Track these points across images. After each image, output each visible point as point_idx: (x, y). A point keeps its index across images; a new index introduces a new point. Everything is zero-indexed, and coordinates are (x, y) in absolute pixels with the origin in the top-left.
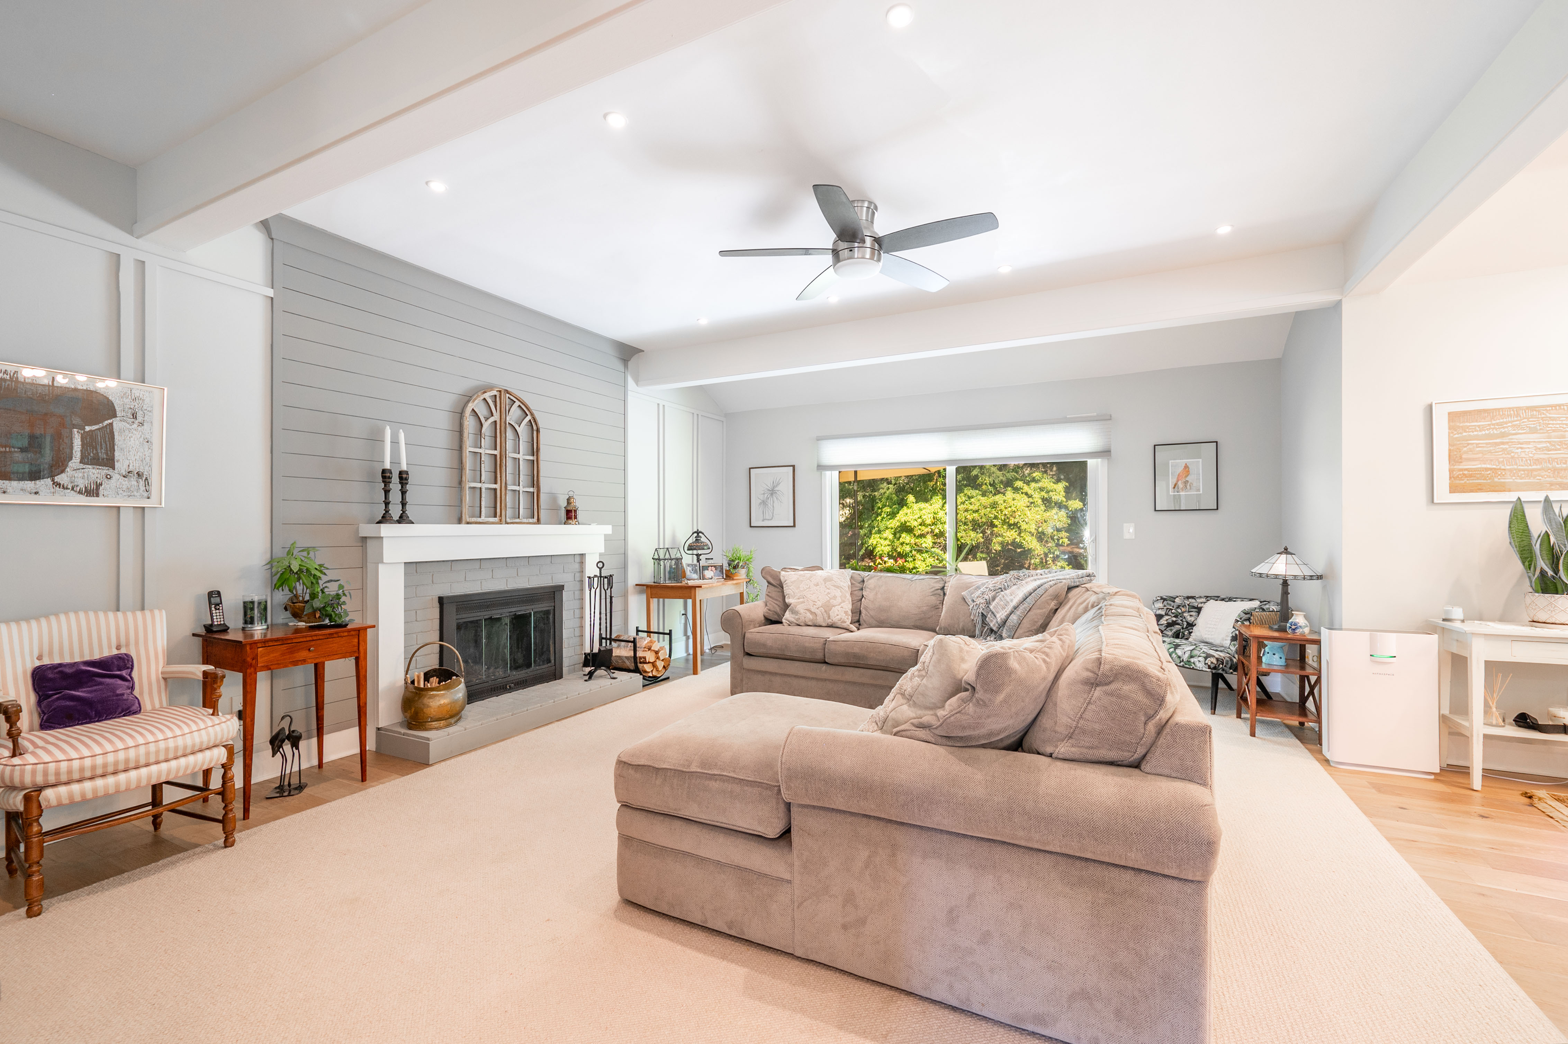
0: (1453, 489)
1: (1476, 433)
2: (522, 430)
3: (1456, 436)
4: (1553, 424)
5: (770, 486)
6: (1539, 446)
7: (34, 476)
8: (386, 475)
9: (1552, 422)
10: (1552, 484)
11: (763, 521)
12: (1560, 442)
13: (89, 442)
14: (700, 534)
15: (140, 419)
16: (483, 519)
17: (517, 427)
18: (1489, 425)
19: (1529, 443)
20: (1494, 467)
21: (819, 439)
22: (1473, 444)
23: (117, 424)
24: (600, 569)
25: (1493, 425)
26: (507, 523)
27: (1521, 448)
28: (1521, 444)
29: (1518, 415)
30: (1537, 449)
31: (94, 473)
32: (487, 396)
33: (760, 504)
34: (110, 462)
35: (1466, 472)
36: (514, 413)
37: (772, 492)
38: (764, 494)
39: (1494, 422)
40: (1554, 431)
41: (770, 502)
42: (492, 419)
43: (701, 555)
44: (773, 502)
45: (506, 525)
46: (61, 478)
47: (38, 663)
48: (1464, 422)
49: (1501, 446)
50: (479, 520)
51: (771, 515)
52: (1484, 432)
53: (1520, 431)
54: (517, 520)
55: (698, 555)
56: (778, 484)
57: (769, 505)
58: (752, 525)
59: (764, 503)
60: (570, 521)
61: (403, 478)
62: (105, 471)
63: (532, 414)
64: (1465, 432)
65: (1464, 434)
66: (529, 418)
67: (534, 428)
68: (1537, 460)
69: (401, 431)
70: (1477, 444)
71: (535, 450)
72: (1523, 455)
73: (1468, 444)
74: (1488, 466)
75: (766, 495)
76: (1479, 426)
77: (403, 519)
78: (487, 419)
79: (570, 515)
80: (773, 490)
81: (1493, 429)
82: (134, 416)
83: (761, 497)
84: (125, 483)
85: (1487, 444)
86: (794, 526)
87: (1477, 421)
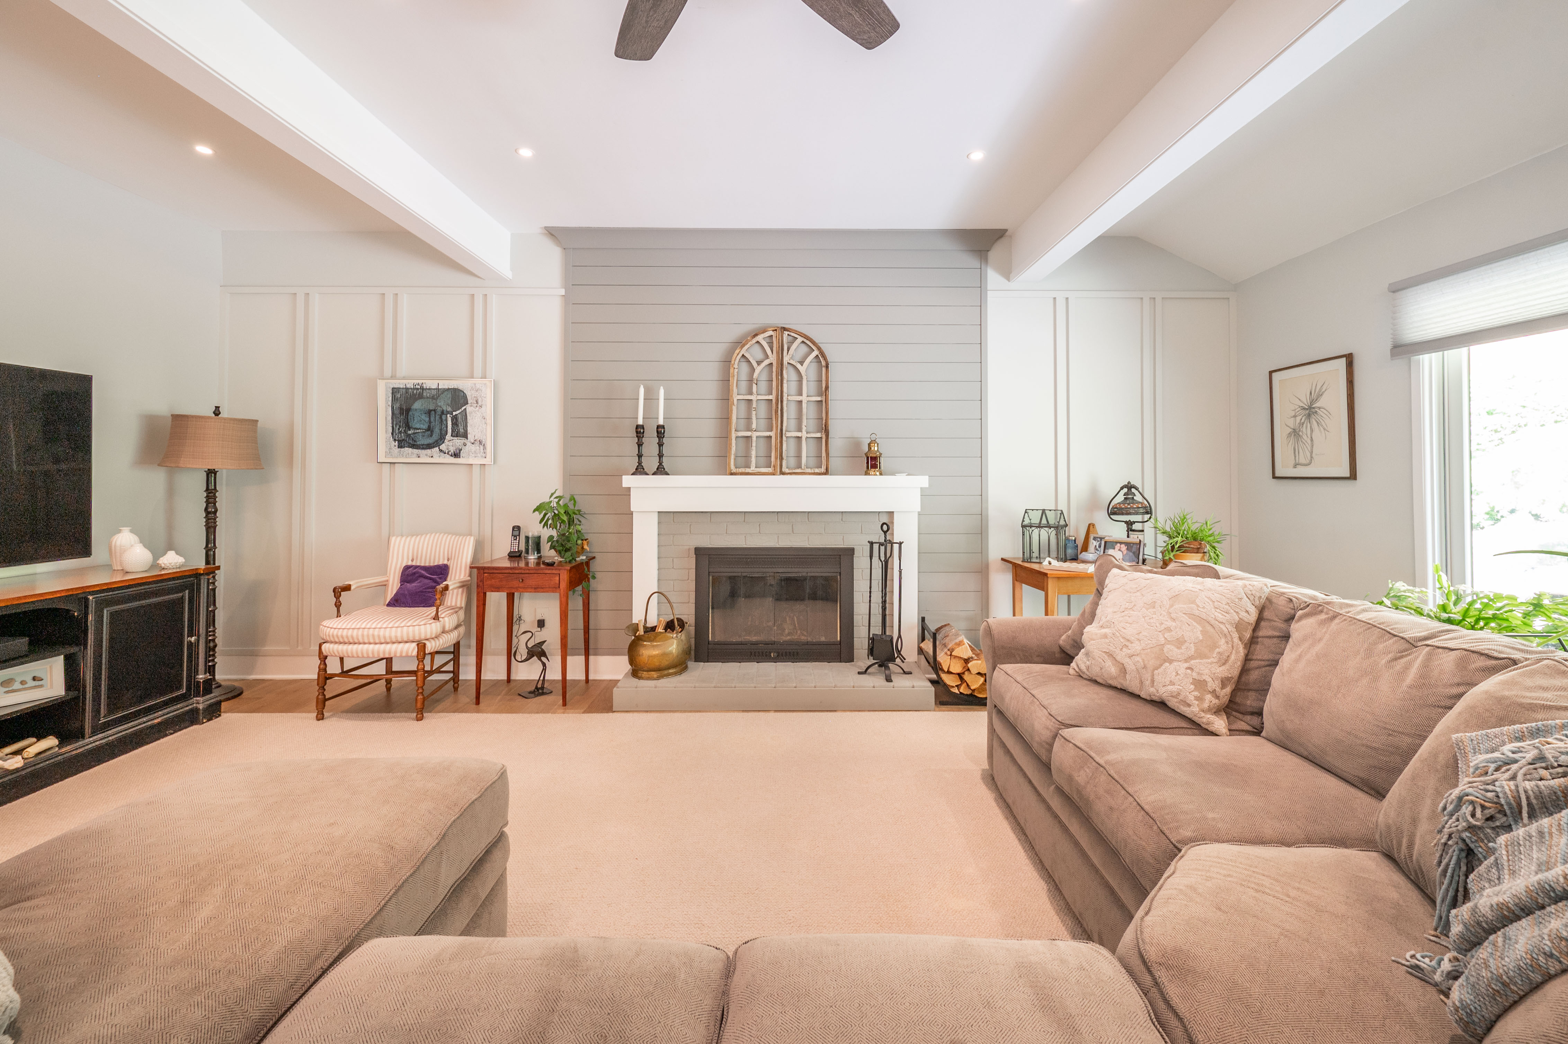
2: (808, 369)
5: (1305, 400)
7: (429, 446)
8: (640, 431)
11: (1295, 466)
13: (455, 423)
14: (1133, 490)
15: (480, 403)
16: (753, 469)
17: (799, 366)
21: (1397, 289)
23: (469, 408)
24: (885, 532)
26: (782, 473)
31: (458, 442)
32: (760, 338)
33: (1290, 434)
34: (465, 436)
36: (797, 350)
37: (1310, 411)
38: (1295, 416)
41: (1305, 431)
42: (767, 362)
43: (1134, 522)
44: (1312, 431)
45: (782, 476)
46: (443, 447)
47: (410, 563)
50: (748, 470)
51: (1309, 455)
54: (799, 471)
55: (1129, 524)
56: (1320, 395)
57: (1305, 437)
58: (1277, 475)
59: (1295, 433)
60: (872, 472)
61: (660, 432)
62: (463, 440)
63: (819, 349)
66: (816, 353)
67: (823, 362)
69: (662, 387)
71: (824, 390)
75: (1298, 419)
77: (661, 470)
78: (759, 363)
79: (872, 463)
80: (1310, 408)
82: (477, 402)
83: (1291, 423)
84: (473, 448)
86: (1353, 476)
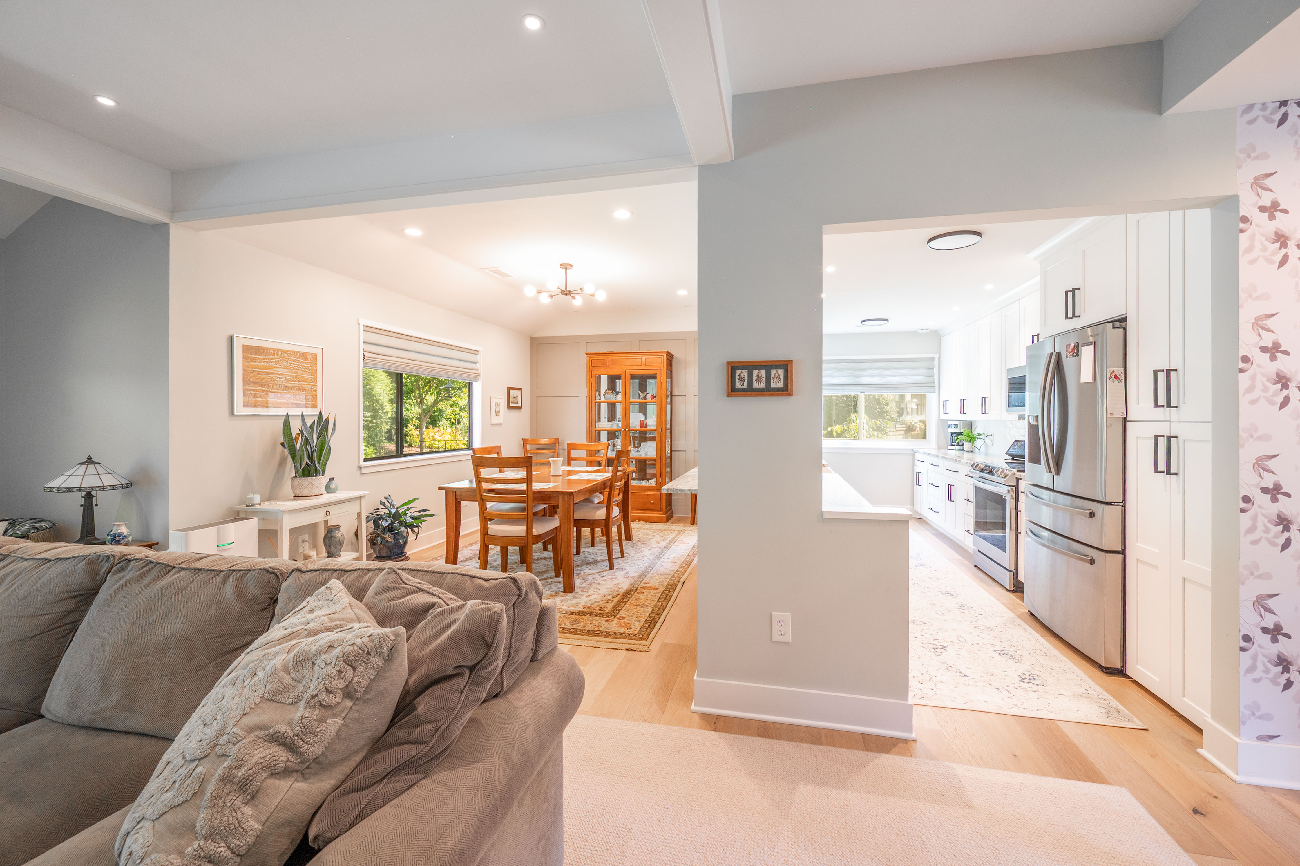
0: (246, 405)
1: (257, 363)
3: (247, 364)
4: (293, 364)
6: (287, 378)
9: (292, 362)
10: (293, 404)
12: (296, 376)
18: (264, 359)
19: (282, 375)
20: (266, 389)
22: (256, 371)
25: (266, 359)
27: (279, 378)
28: (279, 375)
29: (278, 355)
30: (286, 379)
35: (252, 392)
39: (267, 357)
40: (294, 368)
48: (251, 354)
49: (270, 375)
52: (261, 364)
53: (279, 366)
64: (252, 361)
65: (252, 363)
68: (286, 387)
70: (258, 372)
72: (280, 383)
73: (254, 371)
74: (264, 389)
76: (259, 358)
81: (266, 362)
85: (263, 372)
87: (258, 355)
